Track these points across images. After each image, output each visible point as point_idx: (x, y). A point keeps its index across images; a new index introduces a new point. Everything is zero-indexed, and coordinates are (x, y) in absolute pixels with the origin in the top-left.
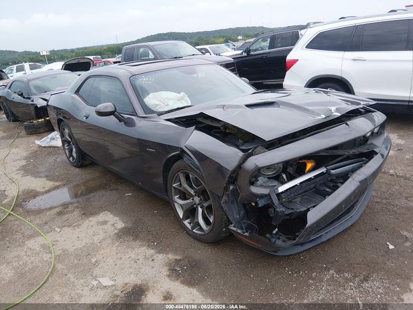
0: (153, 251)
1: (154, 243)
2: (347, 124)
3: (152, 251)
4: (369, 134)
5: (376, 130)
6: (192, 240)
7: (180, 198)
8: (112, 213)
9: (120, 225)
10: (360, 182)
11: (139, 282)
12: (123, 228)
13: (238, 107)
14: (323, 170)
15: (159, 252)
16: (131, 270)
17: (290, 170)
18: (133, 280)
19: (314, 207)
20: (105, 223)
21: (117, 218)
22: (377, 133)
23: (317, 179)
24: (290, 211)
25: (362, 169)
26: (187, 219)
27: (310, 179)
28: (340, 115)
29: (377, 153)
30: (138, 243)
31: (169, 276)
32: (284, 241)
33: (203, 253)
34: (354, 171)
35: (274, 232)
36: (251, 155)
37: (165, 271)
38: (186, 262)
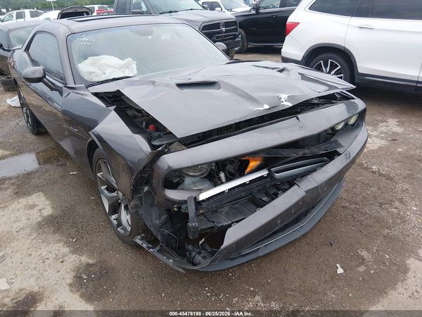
0: (68, 249)
1: (73, 239)
2: (298, 118)
3: (66, 250)
4: (340, 127)
5: (352, 121)
6: (117, 239)
7: (107, 189)
8: (46, 194)
9: (48, 211)
10: (306, 192)
11: (36, 289)
12: (48, 216)
13: (167, 85)
14: (264, 173)
15: (73, 253)
16: (34, 272)
17: (230, 168)
18: (30, 285)
19: (237, 222)
20: (33, 206)
21: (48, 202)
22: (353, 125)
23: (254, 185)
24: (210, 225)
25: (315, 174)
26: (113, 214)
27: (244, 184)
28: (291, 105)
29: (339, 154)
30: (57, 237)
31: (71, 285)
32: (204, 258)
33: (121, 259)
34: (303, 175)
35: (201, 242)
36: (163, 153)
37: (69, 278)
38: (97, 269)
